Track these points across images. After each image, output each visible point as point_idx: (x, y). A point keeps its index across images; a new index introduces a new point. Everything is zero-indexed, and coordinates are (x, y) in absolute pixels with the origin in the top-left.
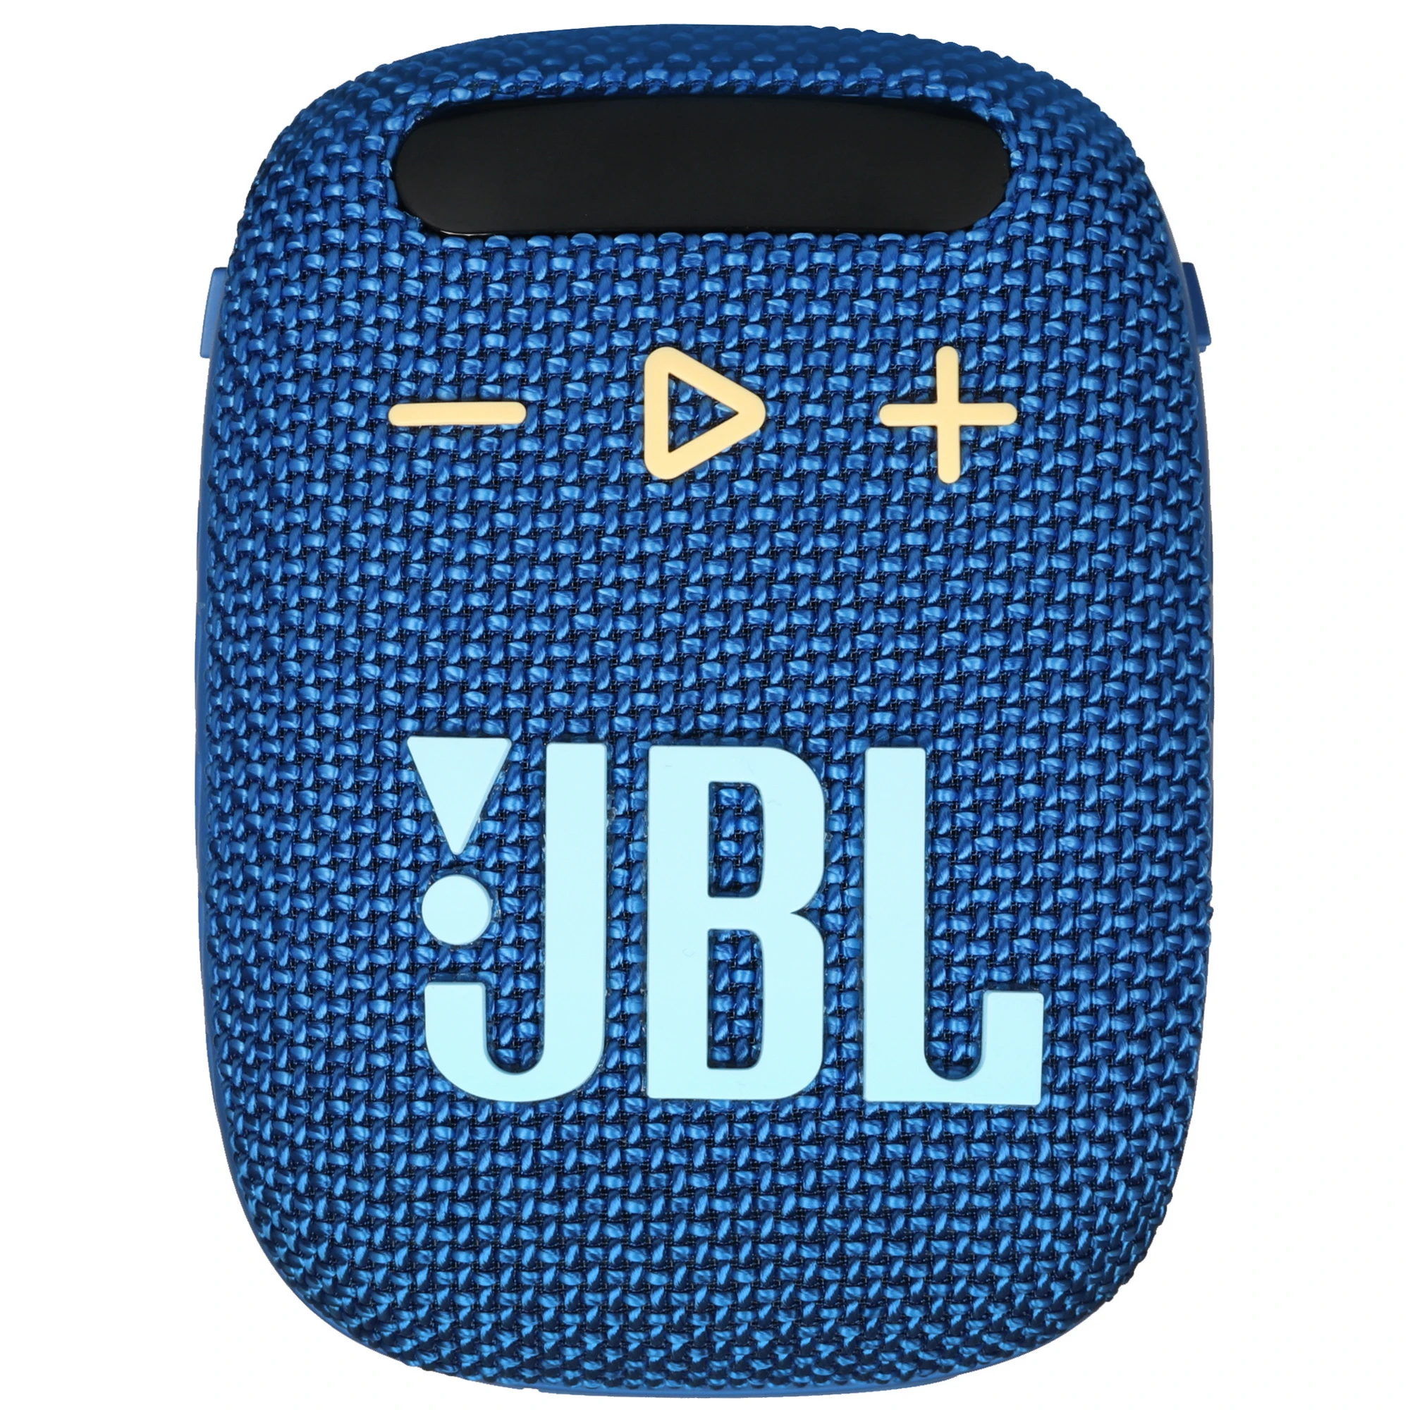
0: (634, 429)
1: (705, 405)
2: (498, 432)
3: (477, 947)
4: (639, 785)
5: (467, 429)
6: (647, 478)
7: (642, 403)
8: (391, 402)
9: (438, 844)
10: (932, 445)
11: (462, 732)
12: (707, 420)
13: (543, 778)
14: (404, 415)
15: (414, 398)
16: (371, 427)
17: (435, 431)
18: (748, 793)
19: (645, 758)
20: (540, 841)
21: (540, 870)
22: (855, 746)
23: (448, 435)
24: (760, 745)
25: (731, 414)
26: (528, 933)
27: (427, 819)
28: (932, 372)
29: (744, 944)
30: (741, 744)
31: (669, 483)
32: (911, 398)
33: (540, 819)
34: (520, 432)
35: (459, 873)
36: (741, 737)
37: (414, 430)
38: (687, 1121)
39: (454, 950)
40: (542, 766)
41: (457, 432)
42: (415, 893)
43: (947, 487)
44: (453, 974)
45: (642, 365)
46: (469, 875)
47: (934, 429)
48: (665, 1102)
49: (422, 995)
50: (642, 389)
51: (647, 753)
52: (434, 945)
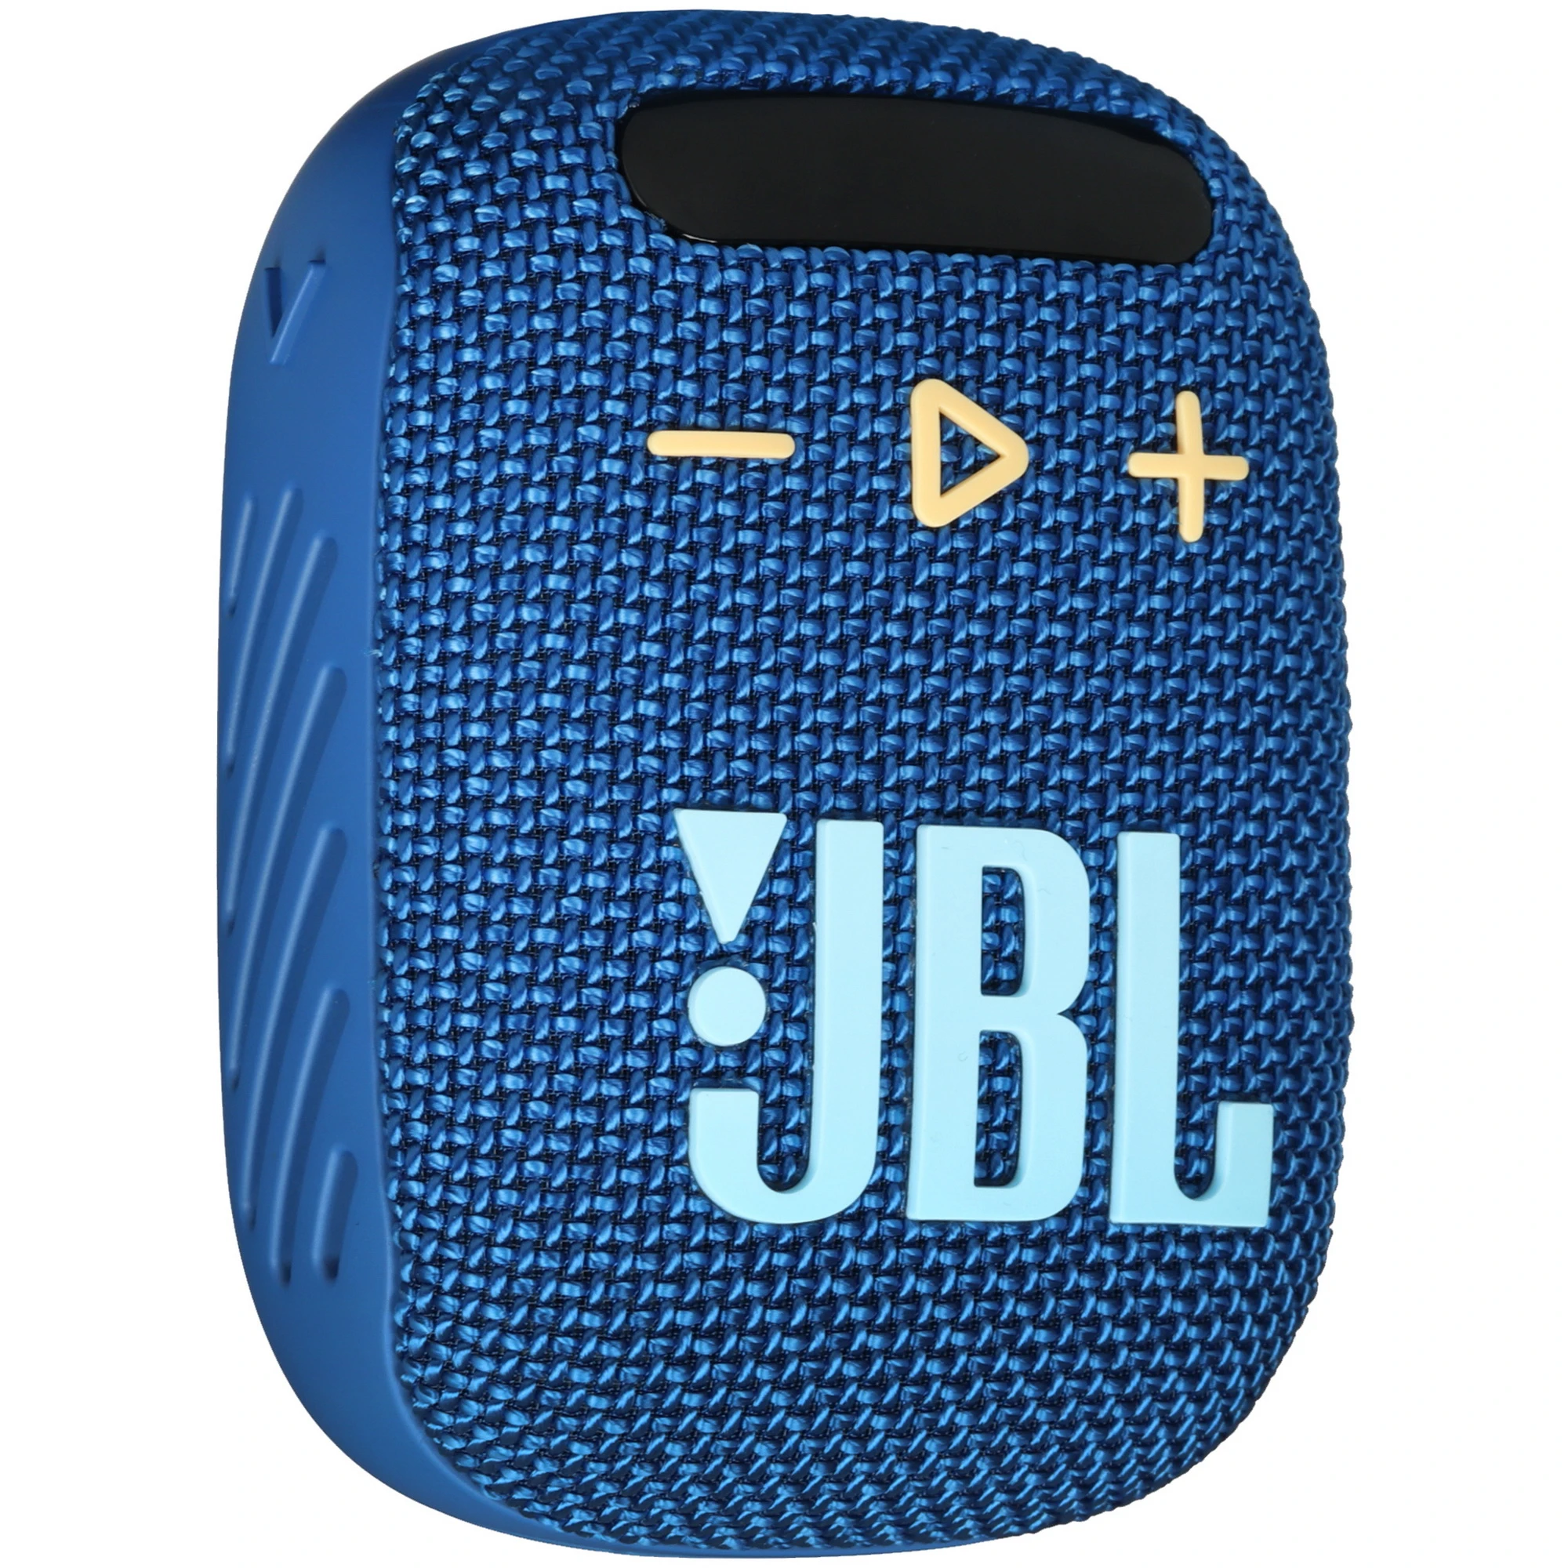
0: (900, 469)
1: (969, 444)
2: (764, 467)
3: (743, 1050)
4: (906, 869)
5: (732, 461)
6: (913, 524)
7: (908, 440)
8: (650, 428)
9: (703, 932)
10: (1173, 499)
11: (729, 805)
12: (970, 462)
13: (813, 859)
14: (664, 444)
15: (674, 425)
16: (625, 455)
17: (697, 462)
18: (1009, 878)
19: (913, 837)
20: (809, 931)
21: (809, 962)
22: (1108, 829)
23: (710, 467)
24: (1019, 826)
25: (993, 458)
26: (793, 1034)
27: (691, 901)
28: (1172, 419)
29: (1002, 1046)
30: (1002, 825)
31: (936, 531)
32: (1154, 447)
33: (809, 905)
34: (785, 465)
35: (724, 965)
36: (1000, 818)
37: (674, 461)
38: (941, 1244)
39: (719, 1050)
40: (811, 845)
41: (720, 465)
42: (679, 986)
43: (1187, 544)
44: (716, 1079)
45: (908, 397)
46: (736, 966)
47: (1175, 480)
48: (921, 1223)
49: (687, 1102)
50: (908, 424)
51: (915, 832)
52: (697, 1045)
